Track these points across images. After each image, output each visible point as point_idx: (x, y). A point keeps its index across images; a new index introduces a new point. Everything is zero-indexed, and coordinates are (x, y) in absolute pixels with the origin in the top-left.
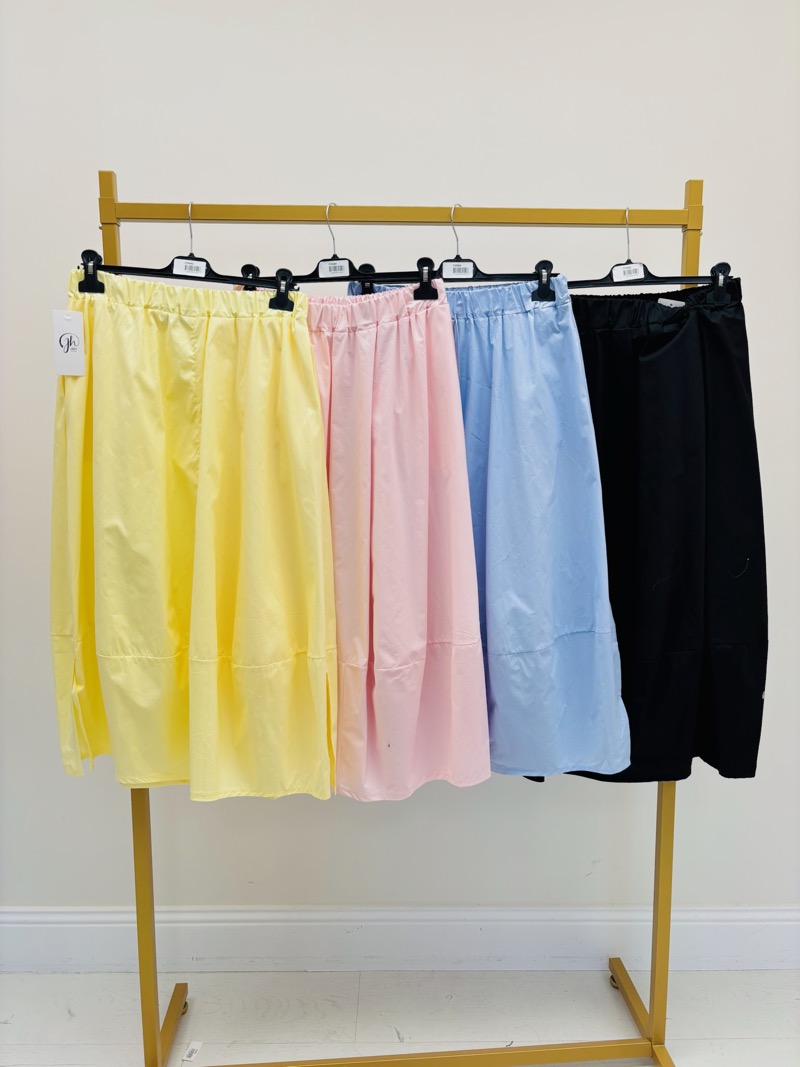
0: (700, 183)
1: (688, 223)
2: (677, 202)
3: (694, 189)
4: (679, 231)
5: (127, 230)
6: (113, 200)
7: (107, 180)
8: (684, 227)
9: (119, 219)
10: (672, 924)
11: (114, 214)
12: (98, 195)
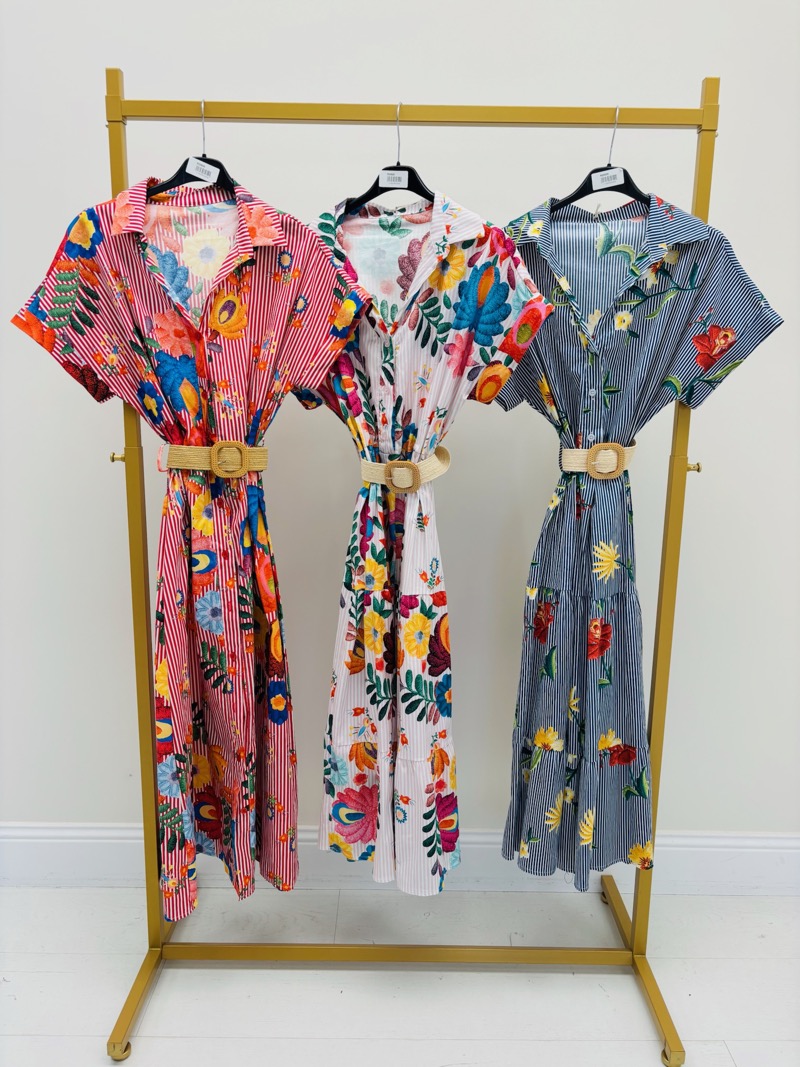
0: (717, 81)
1: (703, 123)
2: (694, 102)
3: (711, 87)
4: (694, 132)
5: (133, 127)
6: (118, 97)
7: (114, 78)
8: (699, 127)
9: (125, 117)
11: (121, 113)
12: (105, 94)
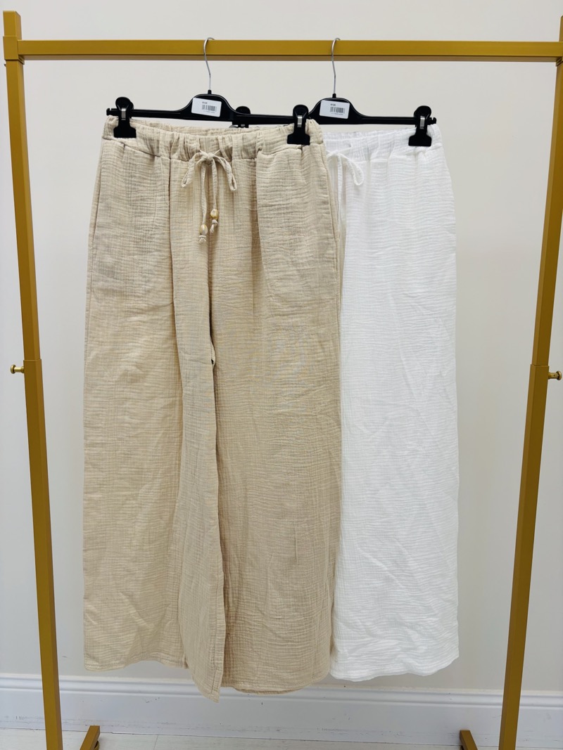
6: (16, 38)
7: (11, 21)
8: (559, 61)
9: (22, 57)
10: (520, 707)
12: (3, 35)
